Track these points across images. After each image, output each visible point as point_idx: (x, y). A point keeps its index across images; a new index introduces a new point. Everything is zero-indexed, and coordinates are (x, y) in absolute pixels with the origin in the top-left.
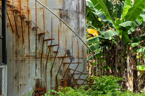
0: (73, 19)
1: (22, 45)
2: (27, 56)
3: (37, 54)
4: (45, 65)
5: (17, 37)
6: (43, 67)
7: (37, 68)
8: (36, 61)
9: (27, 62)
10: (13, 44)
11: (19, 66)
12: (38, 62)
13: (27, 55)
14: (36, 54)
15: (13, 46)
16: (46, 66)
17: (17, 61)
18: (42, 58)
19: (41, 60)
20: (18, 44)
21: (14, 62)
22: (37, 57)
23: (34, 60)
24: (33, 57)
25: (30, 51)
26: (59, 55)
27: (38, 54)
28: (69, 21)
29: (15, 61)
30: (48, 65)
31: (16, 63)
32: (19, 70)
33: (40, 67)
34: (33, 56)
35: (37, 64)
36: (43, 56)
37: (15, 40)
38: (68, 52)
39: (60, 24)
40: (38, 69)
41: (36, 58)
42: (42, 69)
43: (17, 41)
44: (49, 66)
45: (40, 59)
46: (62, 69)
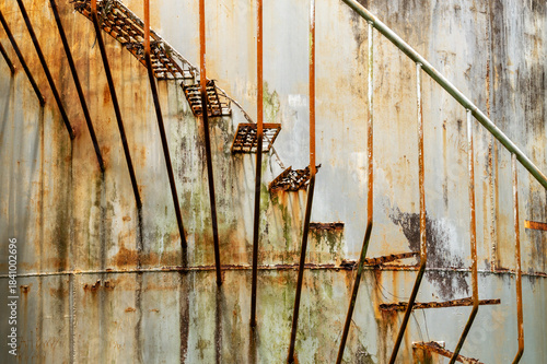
0: (457, 9)
1: (94, 186)
2: (123, 260)
3: (191, 241)
4: (245, 317)
5: (66, 132)
6: (234, 336)
7: (191, 342)
8: (186, 290)
9: (122, 299)
10: (42, 184)
11: (72, 327)
12: (203, 301)
13: (123, 248)
14: (184, 245)
15: (42, 193)
16: (253, 324)
17: (61, 293)
18: (219, 270)
19: (220, 282)
20: (69, 179)
21: (48, 301)
22: (193, 265)
23: (171, 283)
24: (164, 262)
25: (145, 221)
26: (345, 249)
27: (198, 243)
28: (425, 22)
29: (53, 290)
30: (264, 320)
31: (61, 309)
32: (71, 353)
33: (208, 332)
34: (167, 259)
35: (192, 315)
36: (236, 256)
37: (50, 148)
38: (418, 229)
39: (358, 38)
40: (201, 345)
41: (184, 272)
42: (226, 348)
43: (66, 159)
44: (277, 330)
45: (211, 279)
46: (372, 350)
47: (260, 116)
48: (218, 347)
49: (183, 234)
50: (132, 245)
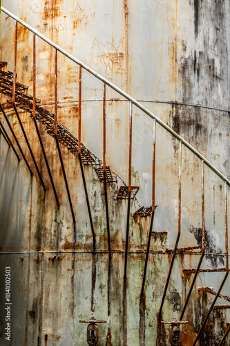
0: (220, 135)
1: (54, 213)
2: (67, 246)
3: (98, 239)
4: (121, 274)
5: (42, 188)
6: (117, 282)
7: (97, 285)
8: (95, 261)
9: (66, 264)
10: (31, 211)
11: (43, 277)
12: (102, 267)
13: (66, 241)
14: (94, 240)
15: (31, 215)
16: (125, 278)
17: (38, 261)
18: (110, 252)
19: (110, 258)
20: (43, 210)
21: (32, 264)
22: (98, 250)
23: (88, 258)
24: (85, 248)
25: (77, 229)
26: (168, 244)
27: (100, 240)
28: (206, 141)
29: (34, 260)
30: (130, 276)
31: (37, 269)
32: (42, 289)
33: (104, 281)
34: (86, 247)
35: (97, 273)
36: (118, 246)
37: (35, 195)
38: (202, 236)
39: (175, 147)
40: (101, 287)
41: (94, 253)
42: (113, 289)
43: (42, 200)
44: (136, 280)
45: (107, 256)
46: (180, 291)
47: (130, 183)
48: (109, 288)
49: (94, 235)
50: (70, 240)
